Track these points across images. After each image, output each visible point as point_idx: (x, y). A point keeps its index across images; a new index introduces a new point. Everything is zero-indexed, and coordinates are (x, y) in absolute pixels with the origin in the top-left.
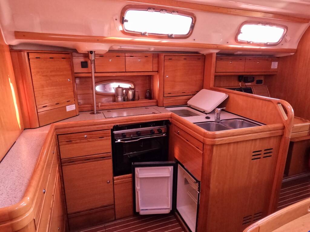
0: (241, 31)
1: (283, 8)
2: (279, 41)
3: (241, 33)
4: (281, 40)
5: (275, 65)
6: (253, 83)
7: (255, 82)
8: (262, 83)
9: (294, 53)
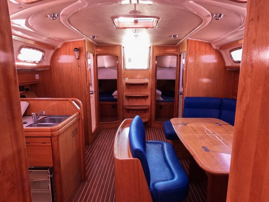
0: (21, 53)
1: (45, 40)
2: (40, 61)
3: (21, 54)
4: (42, 59)
5: (37, 77)
6: (23, 91)
7: (25, 90)
8: (29, 91)
9: (49, 69)
